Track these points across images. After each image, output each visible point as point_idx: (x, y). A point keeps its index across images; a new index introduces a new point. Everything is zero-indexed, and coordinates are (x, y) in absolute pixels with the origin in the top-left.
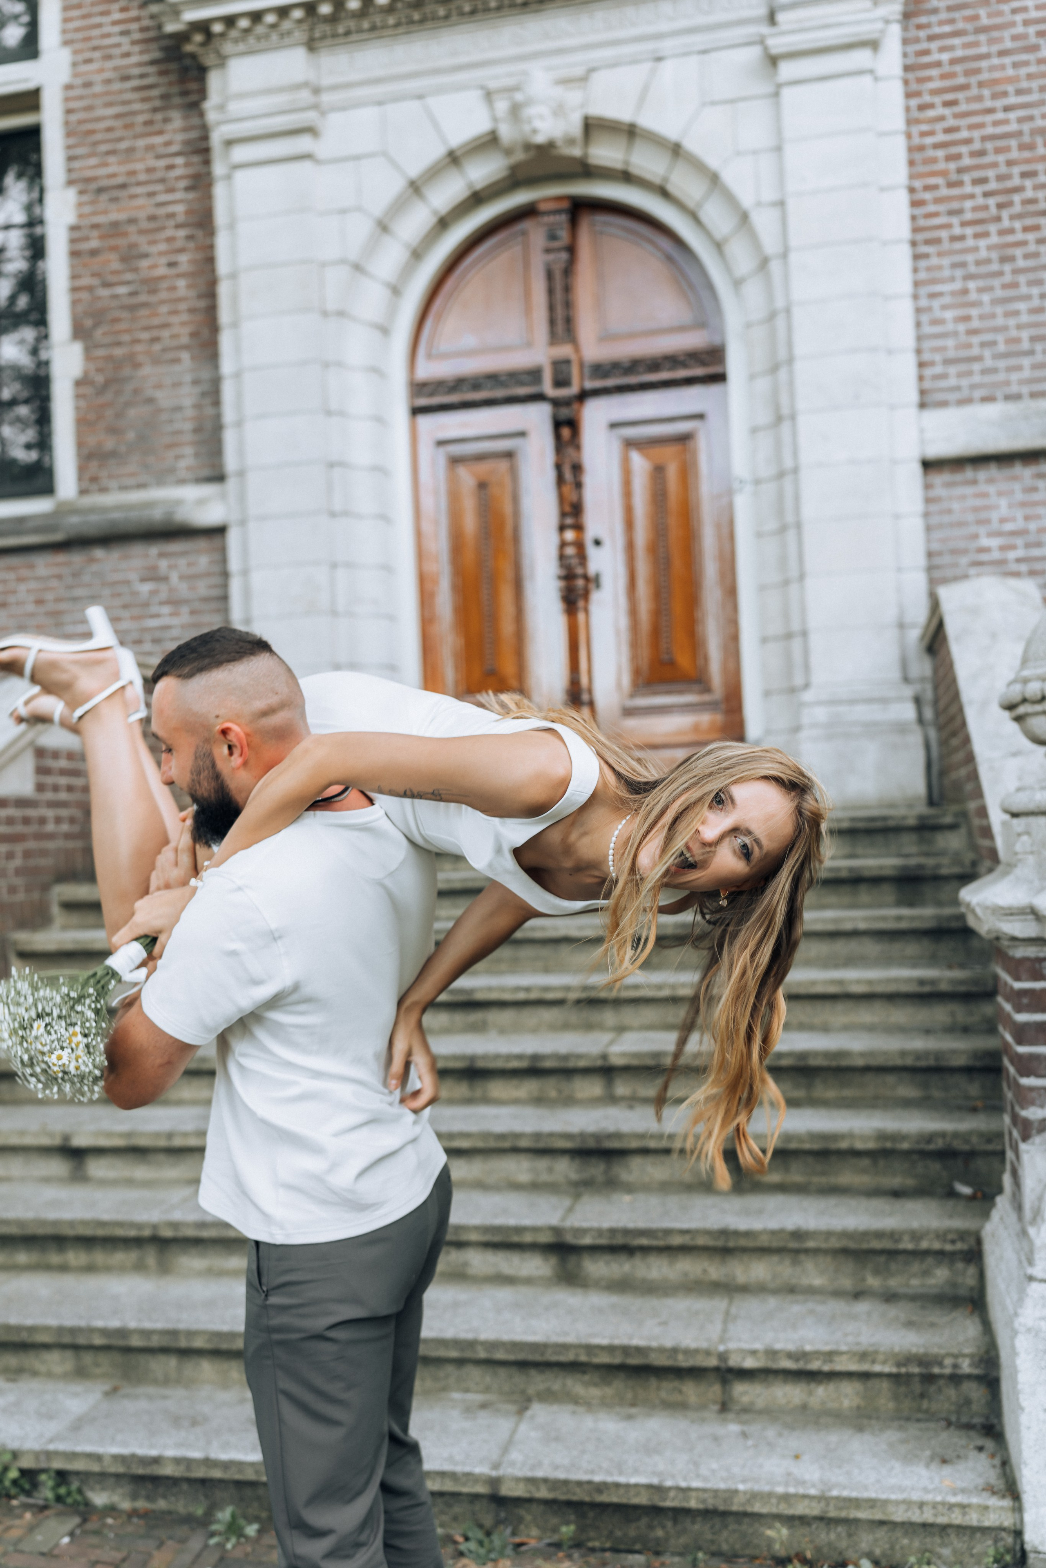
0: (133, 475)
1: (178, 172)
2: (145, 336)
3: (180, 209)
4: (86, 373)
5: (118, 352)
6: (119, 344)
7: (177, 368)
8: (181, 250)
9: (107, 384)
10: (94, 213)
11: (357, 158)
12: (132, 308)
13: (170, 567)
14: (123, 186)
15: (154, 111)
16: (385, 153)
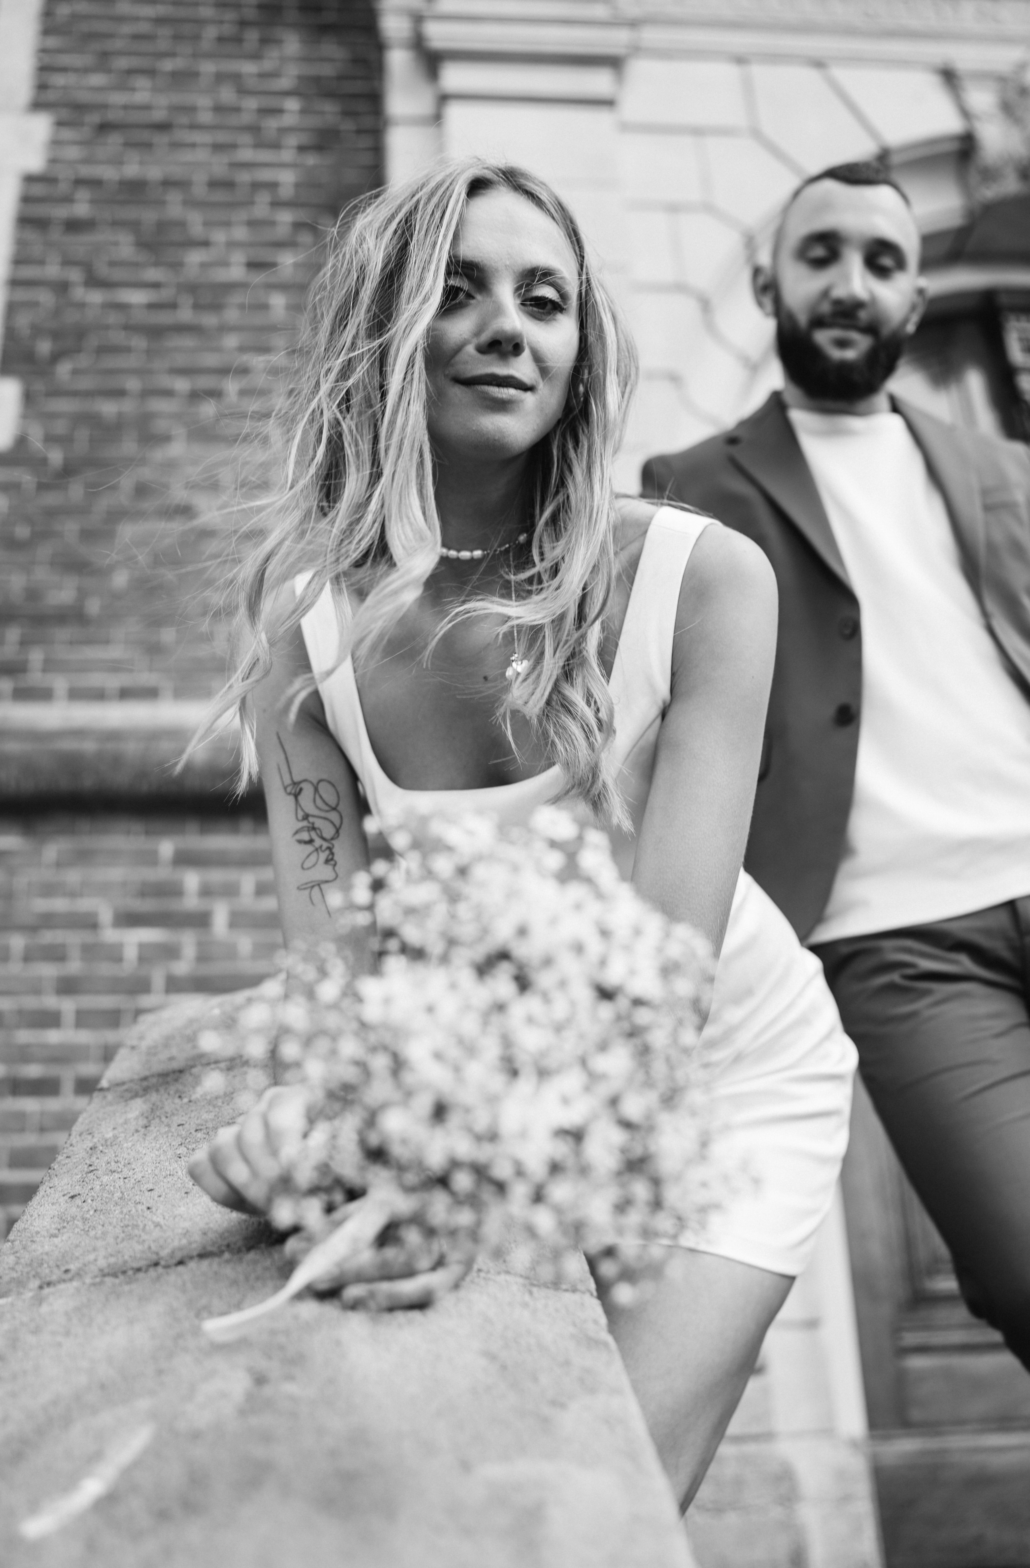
0: (115, 667)
1: (289, 120)
2: (182, 385)
3: (287, 178)
4: (21, 441)
5: (108, 408)
6: (119, 393)
8: (280, 245)
9: (68, 471)
10: (87, 161)
11: (698, 132)
12: (156, 332)
13: (206, 892)
14: (163, 127)
15: (243, 24)
16: (756, 134)
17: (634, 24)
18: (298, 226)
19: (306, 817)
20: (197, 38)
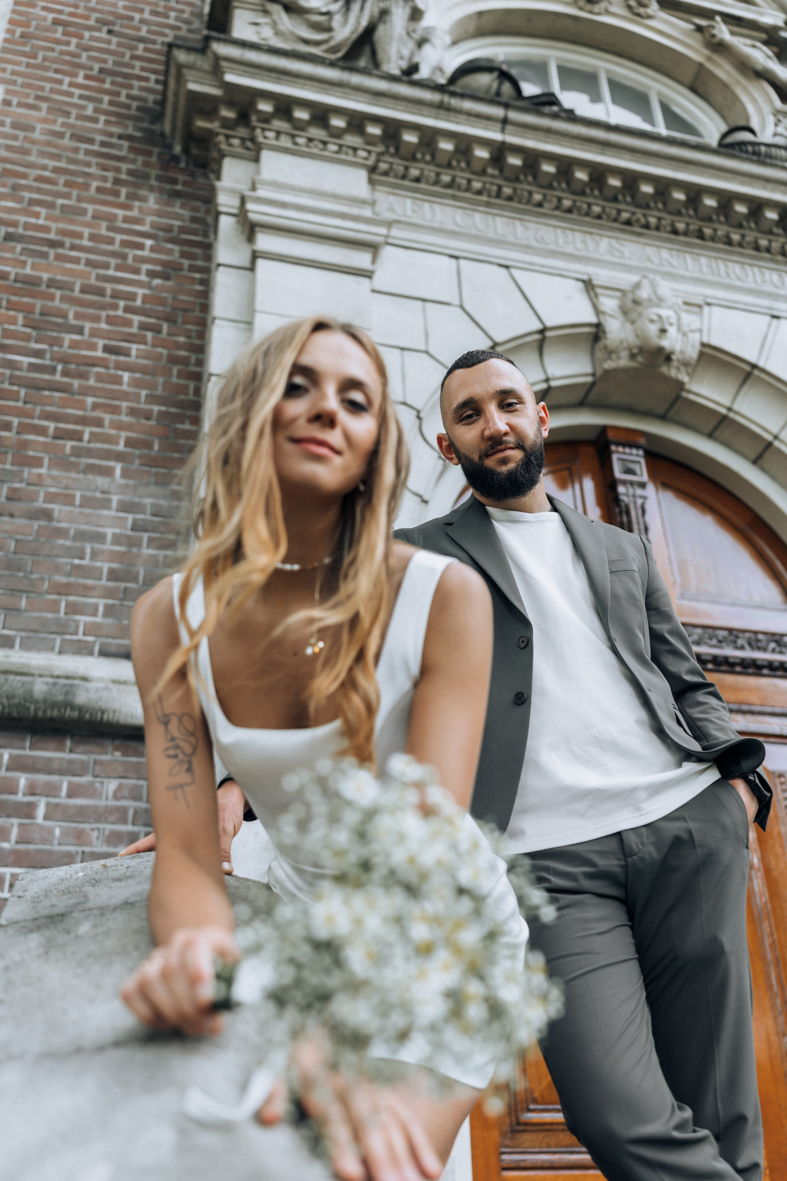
2: (51, 426)
3: (141, 292)
7: (101, 481)
11: (424, 300)
12: (37, 387)
14: (53, 244)
15: (117, 181)
16: (462, 307)
17: (389, 224)
18: (143, 327)
19: (173, 739)
20: (86, 186)
